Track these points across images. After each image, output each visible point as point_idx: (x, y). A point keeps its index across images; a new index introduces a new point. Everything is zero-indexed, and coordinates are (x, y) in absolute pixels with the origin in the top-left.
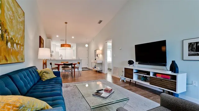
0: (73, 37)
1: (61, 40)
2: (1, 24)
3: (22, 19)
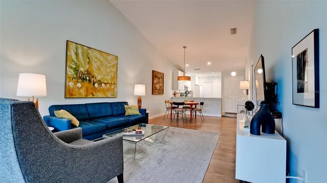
0: (209, 63)
1: (195, 70)
2: (89, 73)
3: (113, 63)
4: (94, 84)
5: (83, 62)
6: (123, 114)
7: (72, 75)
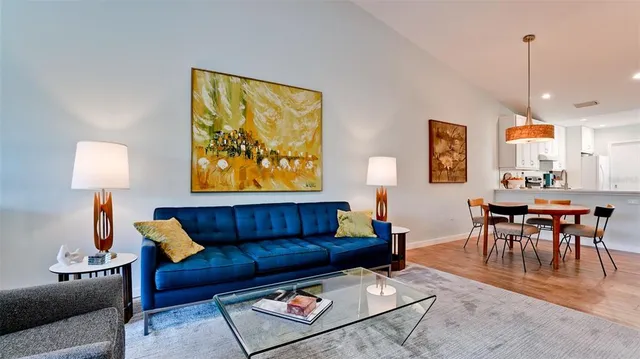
2: (245, 136)
3: (310, 109)
4: (260, 160)
5: (229, 112)
6: (330, 233)
7: (205, 141)
